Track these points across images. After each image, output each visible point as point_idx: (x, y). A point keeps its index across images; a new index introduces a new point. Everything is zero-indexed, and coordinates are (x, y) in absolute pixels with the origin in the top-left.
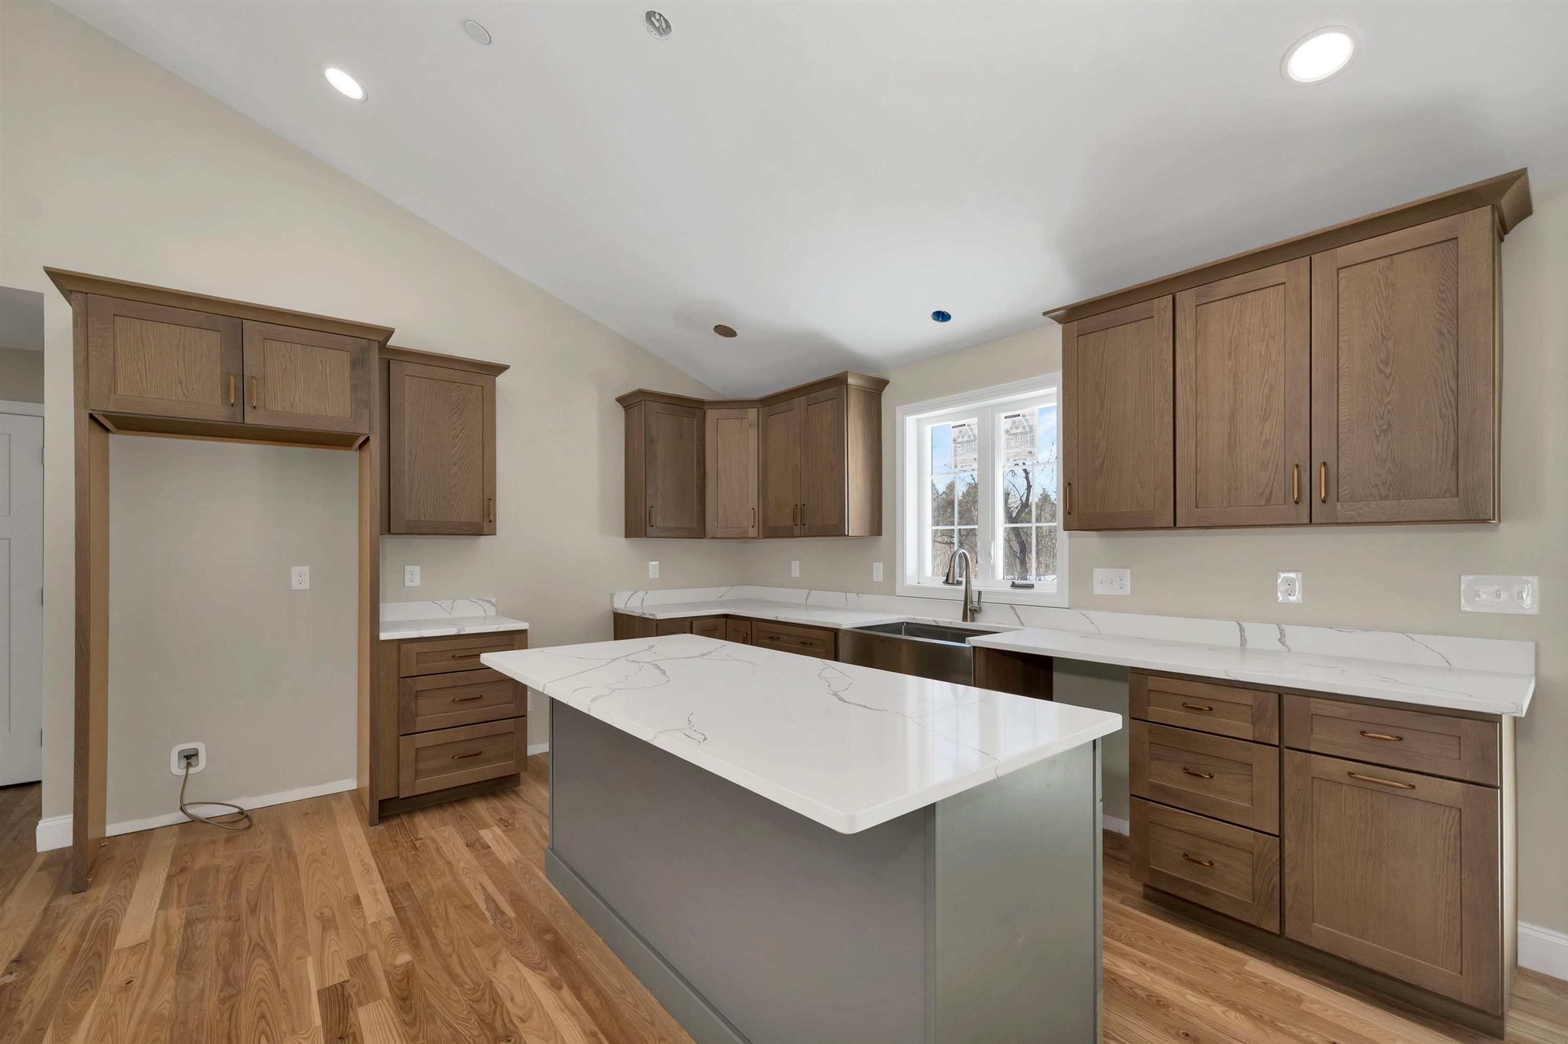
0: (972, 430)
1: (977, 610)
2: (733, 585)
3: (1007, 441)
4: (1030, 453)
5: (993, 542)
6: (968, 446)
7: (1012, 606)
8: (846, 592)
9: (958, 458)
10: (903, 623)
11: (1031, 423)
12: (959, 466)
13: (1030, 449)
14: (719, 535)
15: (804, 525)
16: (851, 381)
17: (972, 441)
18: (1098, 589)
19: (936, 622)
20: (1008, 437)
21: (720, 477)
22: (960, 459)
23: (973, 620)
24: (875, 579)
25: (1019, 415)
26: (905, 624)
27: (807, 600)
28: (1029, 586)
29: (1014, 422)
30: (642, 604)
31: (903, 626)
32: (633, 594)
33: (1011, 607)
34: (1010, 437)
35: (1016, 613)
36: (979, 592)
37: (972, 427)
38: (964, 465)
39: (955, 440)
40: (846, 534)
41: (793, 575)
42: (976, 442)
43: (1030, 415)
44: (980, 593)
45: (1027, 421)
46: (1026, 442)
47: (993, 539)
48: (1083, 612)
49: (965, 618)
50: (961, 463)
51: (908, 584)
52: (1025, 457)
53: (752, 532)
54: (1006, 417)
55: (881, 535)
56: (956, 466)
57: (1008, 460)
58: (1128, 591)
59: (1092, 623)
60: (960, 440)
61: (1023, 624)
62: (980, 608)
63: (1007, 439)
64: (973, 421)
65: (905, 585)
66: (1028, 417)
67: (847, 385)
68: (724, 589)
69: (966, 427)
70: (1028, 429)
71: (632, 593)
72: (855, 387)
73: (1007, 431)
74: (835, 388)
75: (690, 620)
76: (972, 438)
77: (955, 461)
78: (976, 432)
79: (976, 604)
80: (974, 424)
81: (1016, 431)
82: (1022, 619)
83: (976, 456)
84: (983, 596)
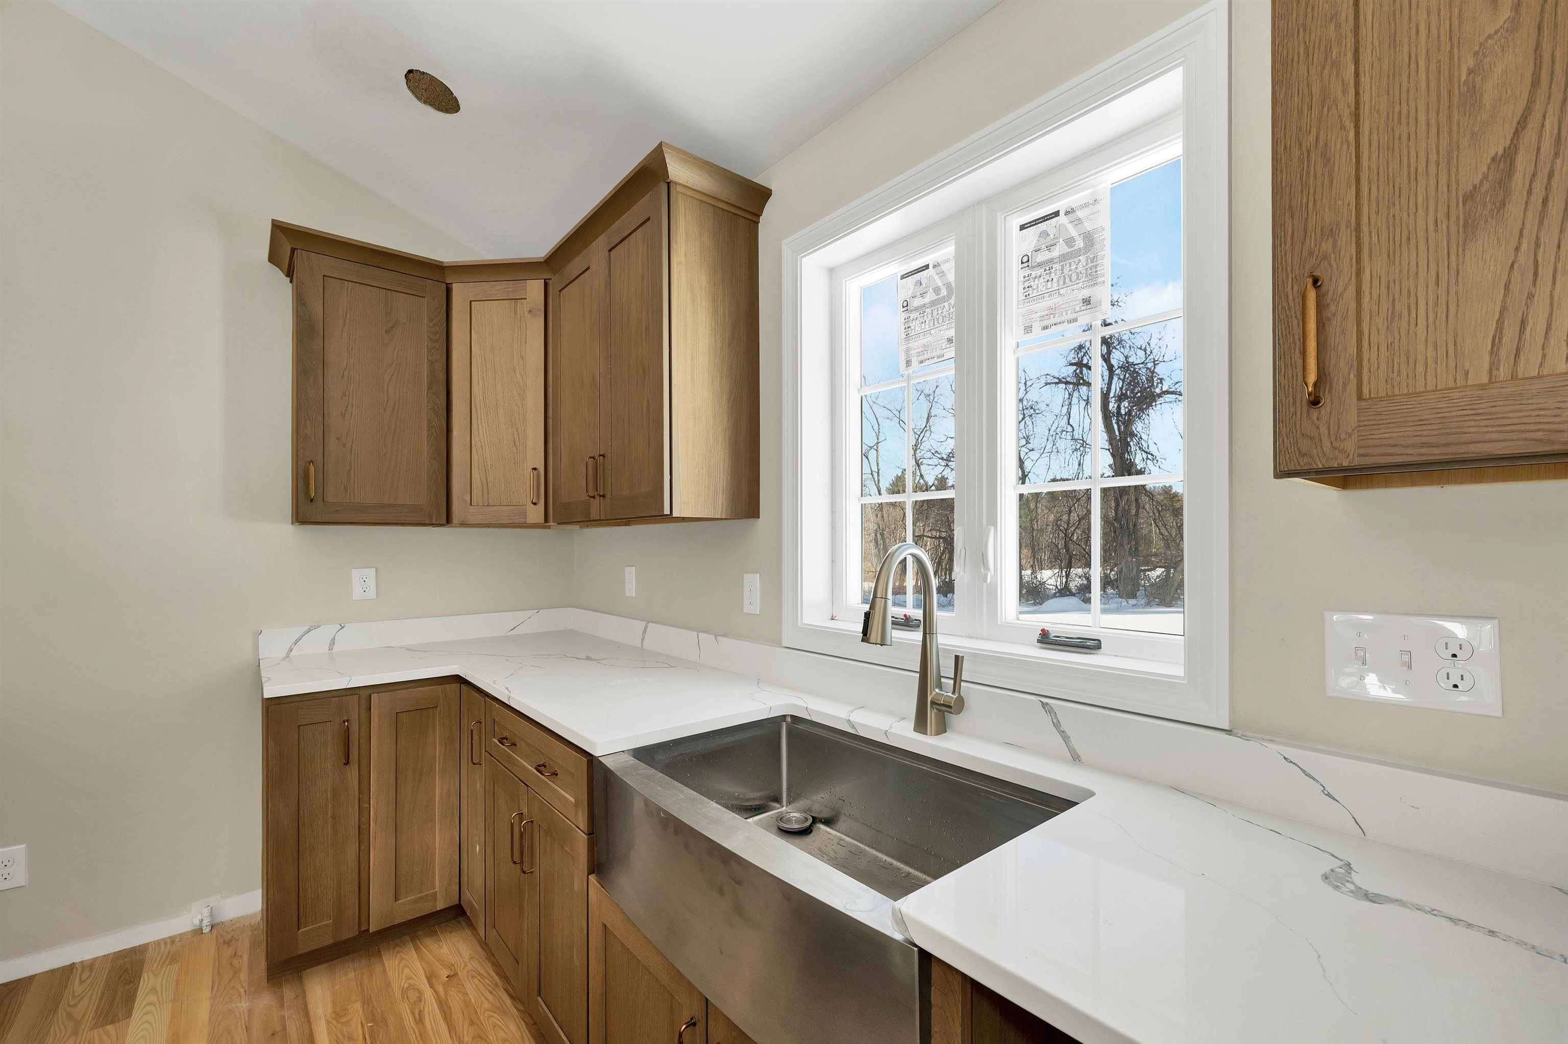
0: (942, 274)
1: (950, 707)
2: (539, 609)
3: (1027, 285)
4: (1087, 301)
5: (992, 529)
6: (935, 313)
7: (1045, 701)
8: (699, 631)
9: (913, 344)
10: (785, 716)
11: (1088, 226)
12: (915, 361)
13: (1085, 293)
14: (472, 520)
15: (604, 496)
16: (677, 171)
17: (943, 300)
19: (853, 727)
20: (1029, 272)
21: (476, 410)
22: (915, 344)
23: (942, 728)
24: (747, 609)
25: (1057, 214)
26: (789, 719)
27: (643, 640)
28: (1089, 643)
30: (330, 649)
31: (784, 724)
32: (306, 632)
33: (1044, 705)
34: (1034, 274)
35: (1057, 725)
36: (957, 657)
37: (944, 267)
38: (926, 356)
39: (906, 305)
40: (667, 511)
41: (628, 594)
42: (952, 301)
44: (958, 660)
45: (1078, 222)
47: (993, 520)
49: (921, 724)
50: (918, 354)
51: (806, 620)
52: (1074, 316)
53: (535, 514)
54: (1022, 227)
55: (759, 517)
56: (908, 363)
57: (1028, 329)
58: (1486, 701)
59: (1329, 795)
60: (917, 303)
61: (1079, 757)
62: (961, 702)
63: (1027, 278)
64: (945, 252)
65: (799, 625)
66: (1080, 214)
67: (669, 183)
68: (522, 615)
69: (930, 270)
70: (1080, 243)
71: (306, 628)
72: (689, 193)
73: (1025, 259)
74: (647, 196)
75: (368, 692)
76: (944, 292)
77: (907, 351)
78: (951, 278)
79: (948, 694)
80: (947, 261)
81: (1049, 255)
82: (1075, 744)
83: (952, 333)
84: (966, 666)
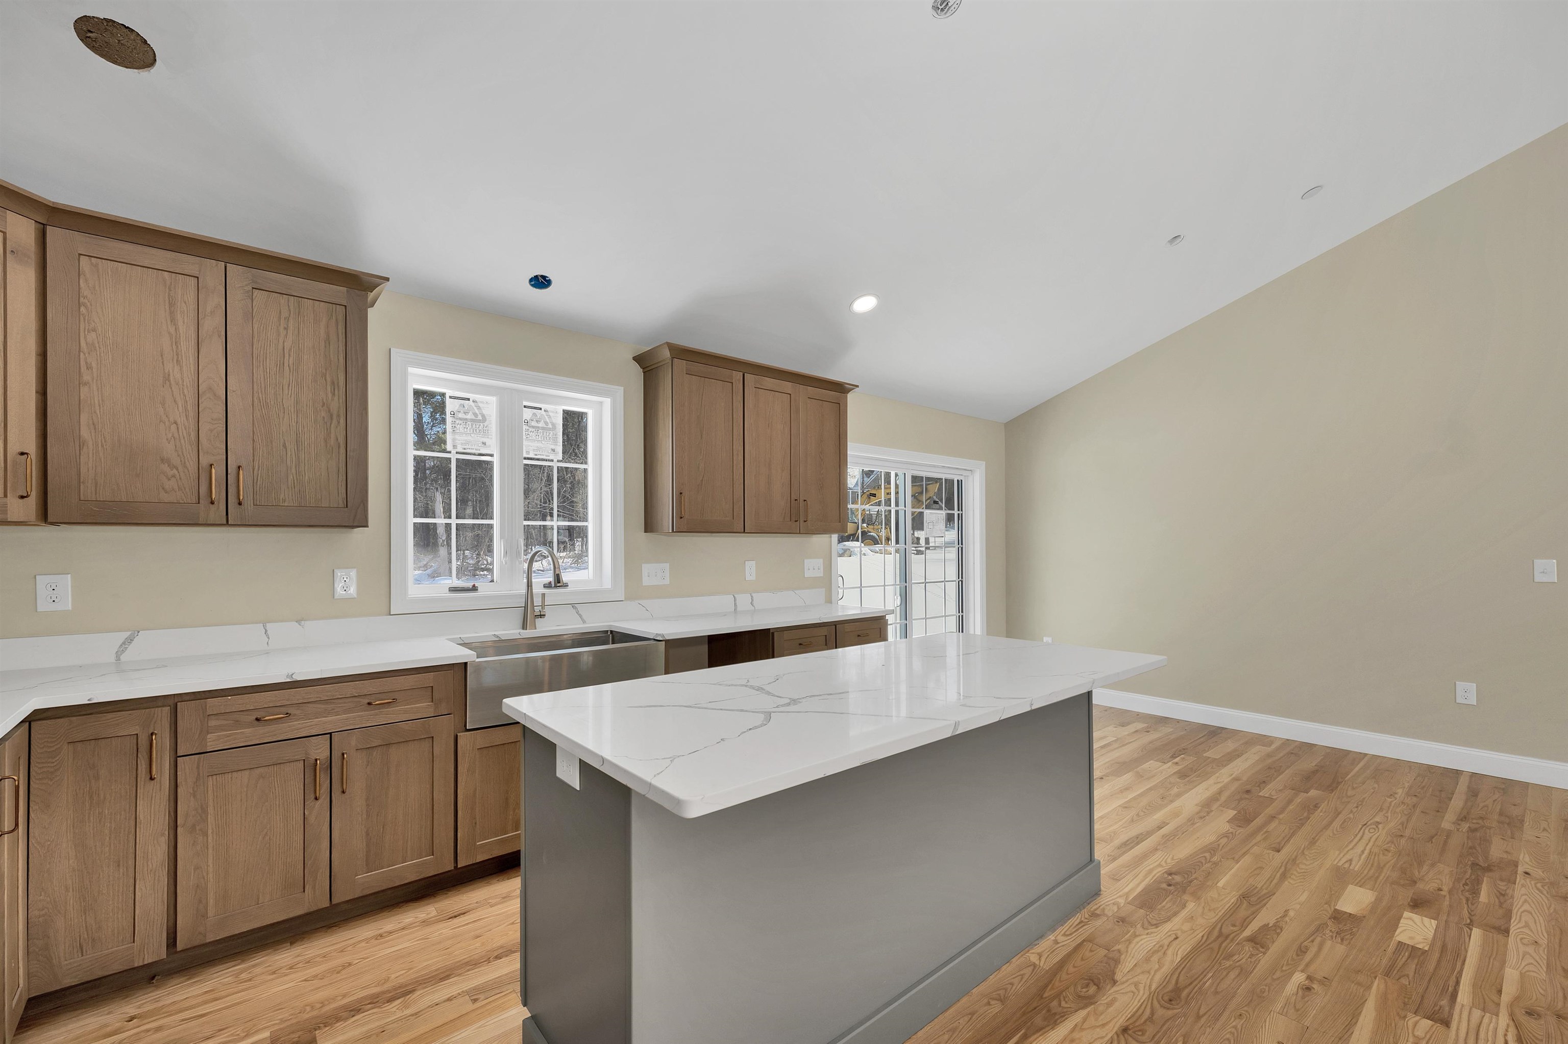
4: (553, 450)
6: (474, 426)
7: (573, 605)
9: (458, 437)
11: (554, 420)
13: (553, 447)
18: (646, 581)
25: (540, 409)
29: (534, 414)
34: (530, 429)
35: (578, 613)
43: (553, 412)
44: (543, 596)
45: (549, 417)
46: (548, 438)
48: (640, 602)
49: (524, 627)
50: (462, 444)
58: (667, 581)
66: (550, 414)
69: (471, 402)
70: (550, 426)
76: (480, 418)
77: (454, 440)
81: (536, 424)
82: (584, 617)
